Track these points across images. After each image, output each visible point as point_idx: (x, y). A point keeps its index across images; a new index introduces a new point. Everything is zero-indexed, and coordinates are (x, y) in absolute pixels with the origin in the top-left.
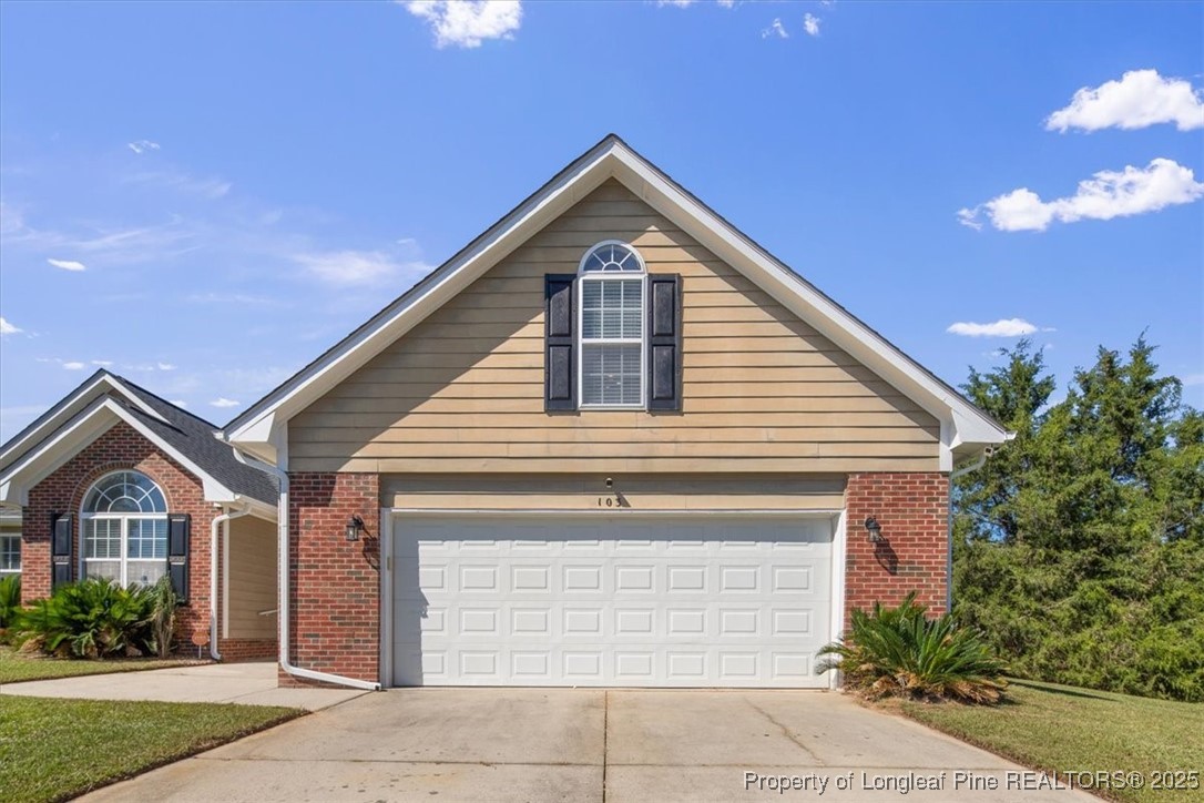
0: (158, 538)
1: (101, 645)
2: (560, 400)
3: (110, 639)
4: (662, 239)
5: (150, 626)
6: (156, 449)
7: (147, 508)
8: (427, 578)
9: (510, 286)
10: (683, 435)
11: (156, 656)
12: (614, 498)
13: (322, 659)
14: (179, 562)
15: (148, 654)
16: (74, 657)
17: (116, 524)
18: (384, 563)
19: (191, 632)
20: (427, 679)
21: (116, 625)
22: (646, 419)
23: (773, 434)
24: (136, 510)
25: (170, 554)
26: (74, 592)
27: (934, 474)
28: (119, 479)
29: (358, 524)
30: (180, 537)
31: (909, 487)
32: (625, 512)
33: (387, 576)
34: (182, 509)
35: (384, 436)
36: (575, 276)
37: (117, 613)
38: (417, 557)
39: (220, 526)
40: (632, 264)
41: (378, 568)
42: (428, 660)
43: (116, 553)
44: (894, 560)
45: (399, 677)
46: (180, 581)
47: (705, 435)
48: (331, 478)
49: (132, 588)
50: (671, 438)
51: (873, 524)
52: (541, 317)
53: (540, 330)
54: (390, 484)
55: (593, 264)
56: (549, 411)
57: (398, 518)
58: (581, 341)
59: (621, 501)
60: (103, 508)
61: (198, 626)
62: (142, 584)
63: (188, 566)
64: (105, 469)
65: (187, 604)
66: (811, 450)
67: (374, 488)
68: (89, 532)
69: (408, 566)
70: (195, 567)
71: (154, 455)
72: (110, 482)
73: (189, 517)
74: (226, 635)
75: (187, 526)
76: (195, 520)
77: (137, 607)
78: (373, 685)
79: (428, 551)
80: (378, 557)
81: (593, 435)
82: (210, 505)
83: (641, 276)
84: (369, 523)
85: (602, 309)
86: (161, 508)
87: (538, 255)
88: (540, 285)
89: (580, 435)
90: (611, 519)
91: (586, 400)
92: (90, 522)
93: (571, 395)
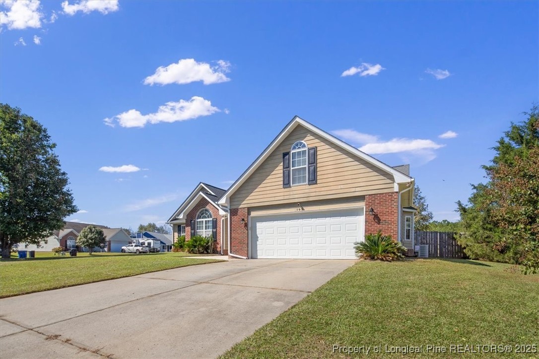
0: (210, 224)
1: (199, 251)
2: (286, 184)
3: (200, 249)
4: (312, 137)
5: (209, 246)
6: (210, 203)
7: (208, 217)
8: (258, 231)
9: (275, 158)
10: (317, 190)
11: (210, 253)
12: (301, 208)
13: (236, 252)
14: (215, 230)
15: (208, 253)
16: (194, 253)
17: (203, 221)
18: (249, 229)
19: (217, 248)
21: (202, 246)
22: (308, 187)
23: (342, 187)
24: (206, 218)
25: (213, 228)
26: (194, 239)
27: (393, 192)
28: (203, 210)
29: (243, 220)
30: (215, 224)
31: (384, 198)
32: (303, 212)
33: (250, 232)
34: (216, 217)
35: (248, 199)
36: (290, 152)
37: (202, 243)
38: (256, 227)
39: (223, 220)
40: (304, 146)
41: (247, 230)
42: (259, 253)
43: (203, 229)
44: (379, 220)
45: (253, 256)
46: (215, 235)
47: (323, 189)
48: (238, 209)
49: (206, 237)
50: (314, 191)
51: (372, 210)
52: (282, 164)
53: (282, 167)
54: (250, 210)
55: (294, 148)
56: (284, 187)
57: (252, 217)
58: (292, 168)
59: (303, 209)
60: (200, 218)
61: (219, 246)
62: (207, 236)
63: (216, 231)
64: (200, 208)
65: (216, 241)
66: (353, 190)
67: (246, 211)
68: (198, 224)
69: (254, 229)
70: (218, 231)
71: (209, 204)
72: (202, 211)
73: (216, 219)
74: (224, 249)
75: (216, 221)
76: (218, 219)
77: (206, 241)
78: (245, 258)
79: (260, 225)
80: (247, 227)
81: (295, 192)
82: (221, 215)
83: (306, 149)
84: (246, 219)
85: (301, 158)
86: (211, 217)
87: (281, 149)
88: (282, 156)
89: (291, 193)
90: (301, 214)
91: (293, 184)
92: (198, 222)
93: (289, 183)
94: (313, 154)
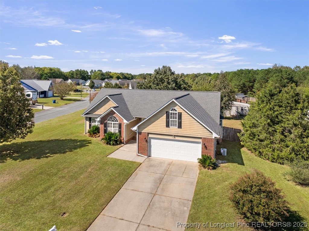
0: (117, 126)
1: (113, 143)
7: (116, 121)
9: (162, 112)
10: (182, 131)
13: (141, 153)
17: (112, 123)
19: (122, 140)
20: (152, 156)
22: (178, 129)
23: (193, 132)
24: (114, 121)
25: (119, 128)
27: (212, 139)
28: (112, 117)
29: (145, 138)
30: (120, 126)
31: (209, 140)
32: (175, 139)
33: (148, 144)
36: (169, 112)
39: (125, 125)
40: (176, 111)
42: (152, 154)
43: (112, 127)
44: (207, 148)
45: (149, 156)
46: (120, 133)
47: (184, 131)
48: (142, 132)
50: (180, 131)
51: (204, 144)
53: (165, 118)
54: (148, 134)
55: (171, 110)
56: (166, 127)
57: (149, 137)
58: (170, 119)
59: (175, 138)
60: (110, 121)
62: (115, 132)
63: (121, 130)
64: (110, 115)
65: (121, 136)
66: (197, 134)
68: (108, 124)
69: (150, 142)
71: (116, 114)
73: (121, 123)
79: (152, 140)
80: (147, 142)
82: (124, 122)
87: (165, 109)
88: (166, 113)
89: (170, 130)
91: (171, 126)
92: (108, 123)
93: (169, 125)
94: (180, 115)
